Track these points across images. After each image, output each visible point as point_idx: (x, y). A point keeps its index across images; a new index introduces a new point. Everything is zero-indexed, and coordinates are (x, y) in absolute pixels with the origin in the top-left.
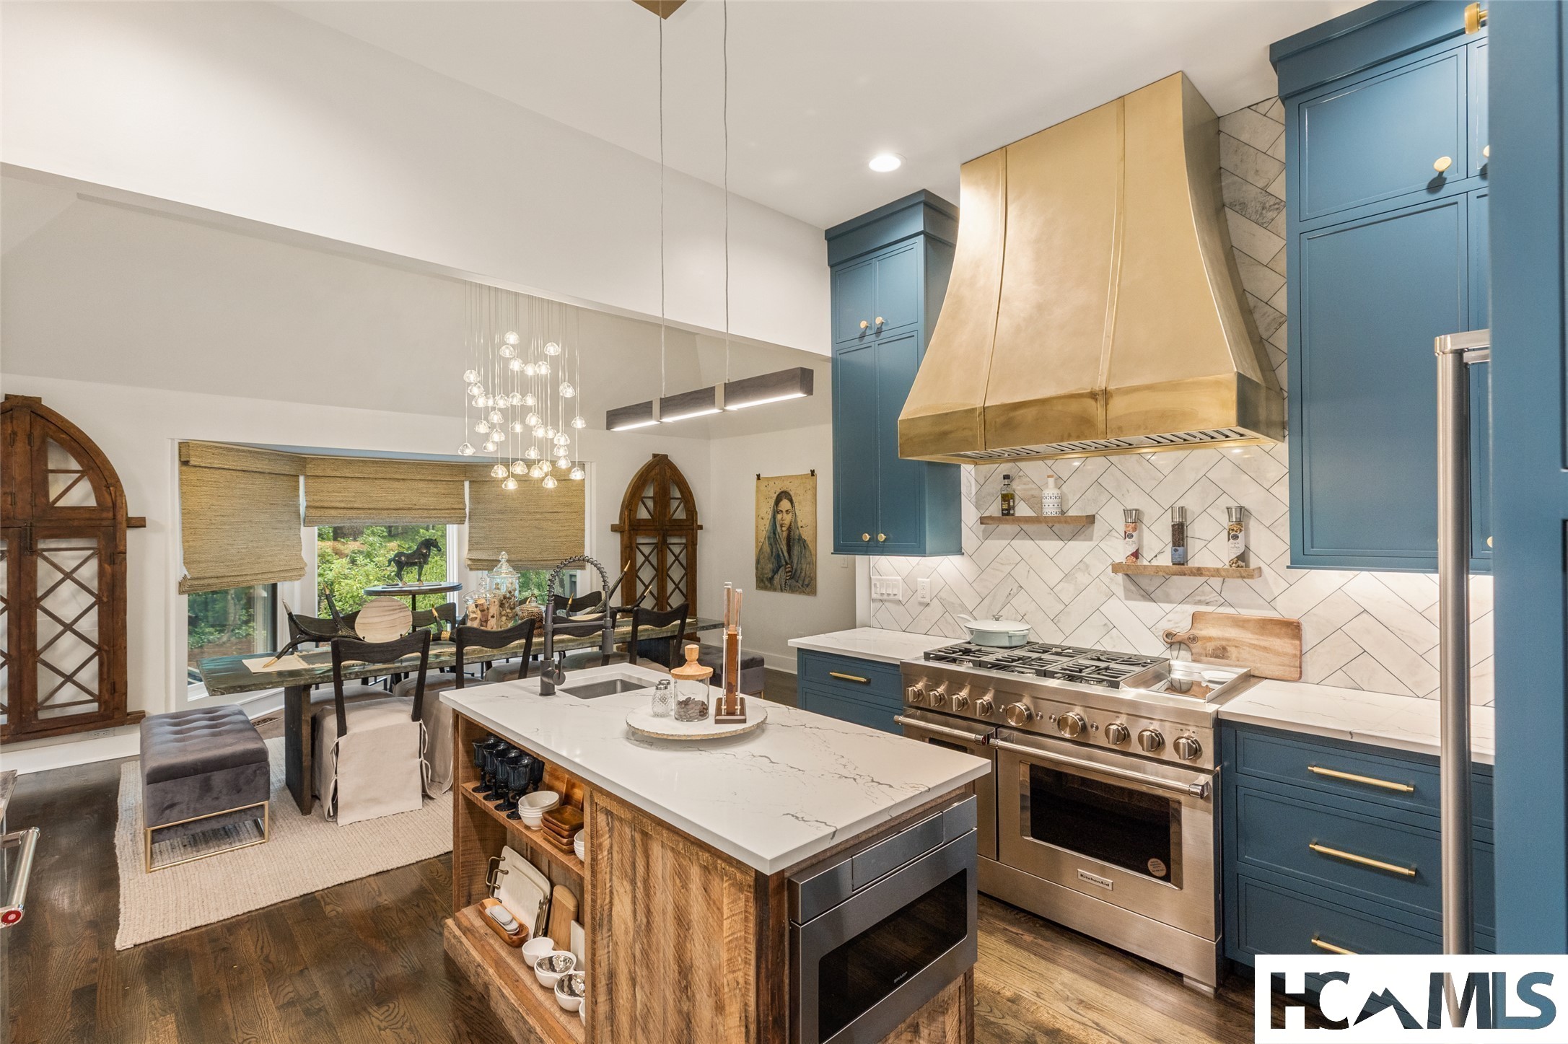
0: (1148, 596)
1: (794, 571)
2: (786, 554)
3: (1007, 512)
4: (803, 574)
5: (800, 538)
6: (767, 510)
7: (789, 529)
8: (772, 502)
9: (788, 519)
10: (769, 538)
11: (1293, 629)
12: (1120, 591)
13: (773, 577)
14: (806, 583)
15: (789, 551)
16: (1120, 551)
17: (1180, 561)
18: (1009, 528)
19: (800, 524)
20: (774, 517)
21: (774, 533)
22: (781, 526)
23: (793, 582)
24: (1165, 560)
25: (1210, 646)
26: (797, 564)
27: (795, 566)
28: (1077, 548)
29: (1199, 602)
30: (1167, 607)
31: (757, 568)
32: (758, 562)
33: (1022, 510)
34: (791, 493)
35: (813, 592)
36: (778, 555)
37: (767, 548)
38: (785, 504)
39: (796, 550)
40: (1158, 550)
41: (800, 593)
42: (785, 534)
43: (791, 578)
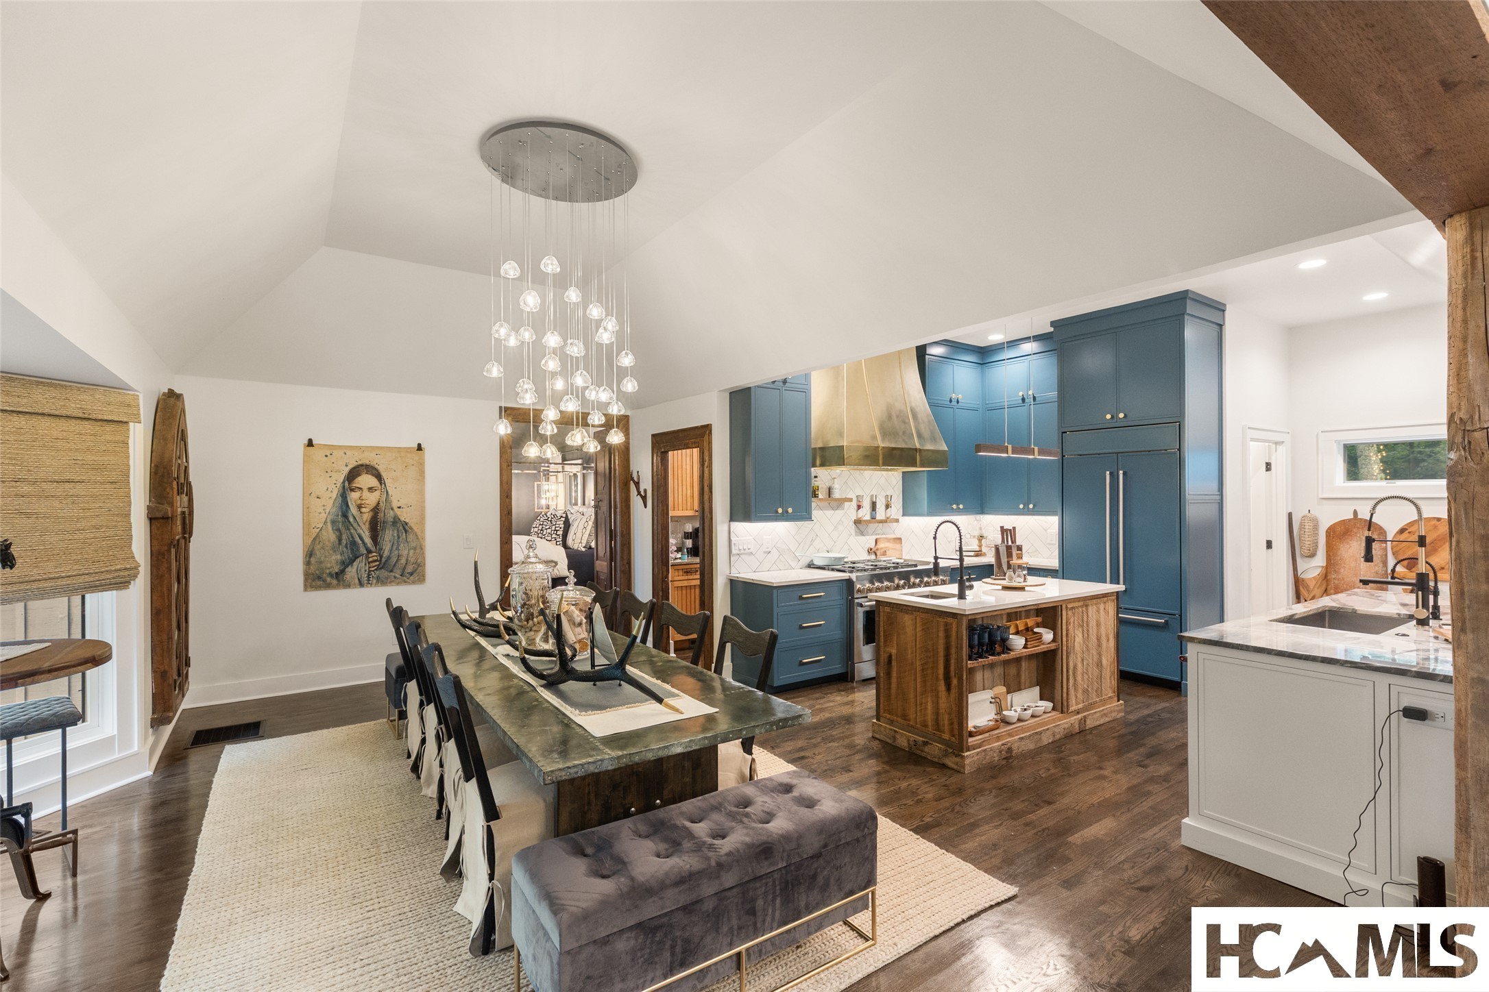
0: (862, 534)
1: (384, 560)
2: (368, 541)
3: (816, 496)
4: (403, 561)
5: (396, 521)
6: (328, 490)
7: (376, 510)
8: (341, 477)
9: (371, 499)
10: (333, 522)
11: (900, 539)
12: (853, 533)
13: (343, 571)
14: (410, 569)
15: (375, 538)
16: (854, 515)
17: (873, 518)
19: (395, 504)
20: (344, 496)
21: (345, 515)
22: (359, 507)
23: (384, 573)
24: (868, 517)
25: (882, 551)
26: (391, 550)
27: (386, 554)
28: (840, 514)
30: (867, 537)
31: (308, 563)
32: (310, 554)
34: (381, 468)
35: (421, 579)
36: (354, 543)
37: (330, 535)
38: (366, 480)
39: (388, 536)
40: (865, 513)
41: (398, 584)
42: (367, 516)
43: (379, 568)
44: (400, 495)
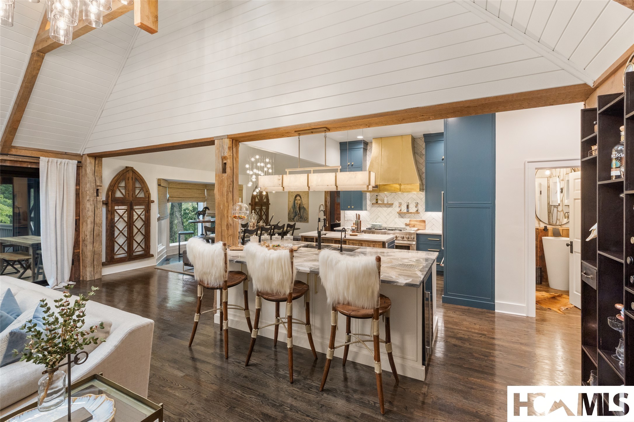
0: (402, 217)
2: (298, 212)
3: (377, 202)
4: (304, 217)
5: (303, 207)
6: (292, 200)
7: (300, 205)
8: (294, 197)
9: (299, 202)
10: (293, 207)
11: (424, 221)
12: (398, 217)
13: (294, 218)
14: (305, 219)
15: (300, 211)
16: (398, 210)
17: (408, 211)
18: (377, 205)
19: (303, 203)
20: (294, 201)
21: (295, 206)
22: (297, 204)
23: (301, 219)
24: (405, 211)
25: (412, 225)
27: (301, 215)
28: (390, 209)
29: (411, 218)
30: (405, 219)
31: (288, 216)
32: (289, 214)
33: (379, 202)
34: (301, 195)
35: (308, 222)
36: (296, 212)
37: (292, 210)
38: (298, 198)
39: (302, 211)
40: (404, 209)
41: (303, 222)
42: (298, 206)
43: (300, 218)
44: (304, 201)
